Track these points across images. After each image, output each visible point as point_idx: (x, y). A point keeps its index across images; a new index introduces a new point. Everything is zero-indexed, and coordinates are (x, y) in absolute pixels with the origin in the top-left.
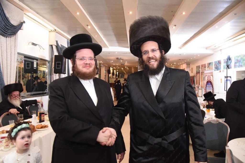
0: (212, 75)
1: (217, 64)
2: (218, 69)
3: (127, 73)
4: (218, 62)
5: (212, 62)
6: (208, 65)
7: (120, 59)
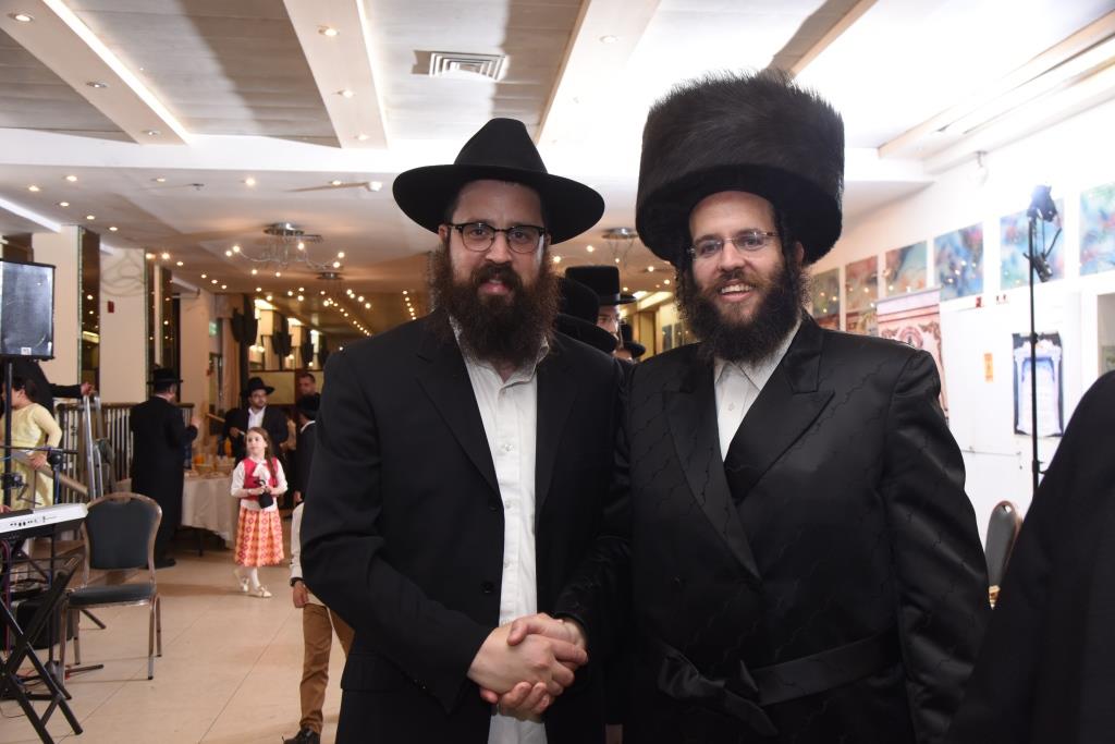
0: (934, 329)
1: (957, 252)
2: (960, 285)
4: (958, 241)
5: (919, 243)
6: (889, 265)
7: (297, 232)
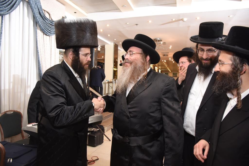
3: (171, 71)
7: (160, 40)
